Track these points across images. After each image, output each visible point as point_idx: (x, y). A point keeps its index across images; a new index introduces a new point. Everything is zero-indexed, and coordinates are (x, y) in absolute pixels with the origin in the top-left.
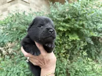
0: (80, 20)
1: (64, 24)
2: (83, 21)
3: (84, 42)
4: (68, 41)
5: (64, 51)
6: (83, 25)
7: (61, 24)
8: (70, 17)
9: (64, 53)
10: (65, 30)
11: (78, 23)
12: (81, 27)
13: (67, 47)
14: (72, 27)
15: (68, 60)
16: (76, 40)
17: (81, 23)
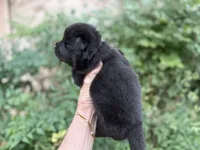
1: (151, 33)
3: (193, 72)
5: (149, 90)
8: (164, 17)
9: (147, 94)
15: (155, 108)
16: (175, 67)
17: (189, 30)
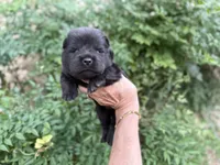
0: (185, 24)
1: (148, 28)
2: (191, 25)
3: (185, 74)
4: (150, 68)
6: (188, 37)
7: (141, 27)
8: (163, 12)
10: (148, 43)
11: (178, 29)
12: (185, 41)
13: (145, 81)
14: (165, 36)
16: (168, 68)
